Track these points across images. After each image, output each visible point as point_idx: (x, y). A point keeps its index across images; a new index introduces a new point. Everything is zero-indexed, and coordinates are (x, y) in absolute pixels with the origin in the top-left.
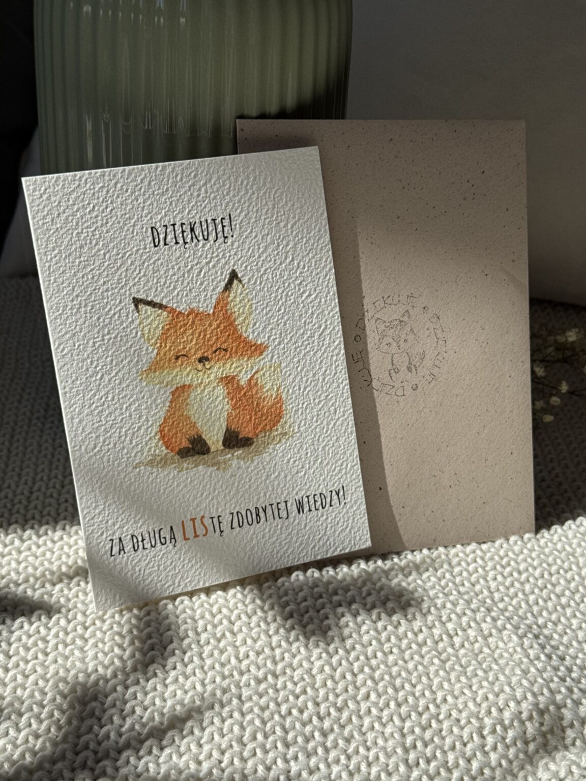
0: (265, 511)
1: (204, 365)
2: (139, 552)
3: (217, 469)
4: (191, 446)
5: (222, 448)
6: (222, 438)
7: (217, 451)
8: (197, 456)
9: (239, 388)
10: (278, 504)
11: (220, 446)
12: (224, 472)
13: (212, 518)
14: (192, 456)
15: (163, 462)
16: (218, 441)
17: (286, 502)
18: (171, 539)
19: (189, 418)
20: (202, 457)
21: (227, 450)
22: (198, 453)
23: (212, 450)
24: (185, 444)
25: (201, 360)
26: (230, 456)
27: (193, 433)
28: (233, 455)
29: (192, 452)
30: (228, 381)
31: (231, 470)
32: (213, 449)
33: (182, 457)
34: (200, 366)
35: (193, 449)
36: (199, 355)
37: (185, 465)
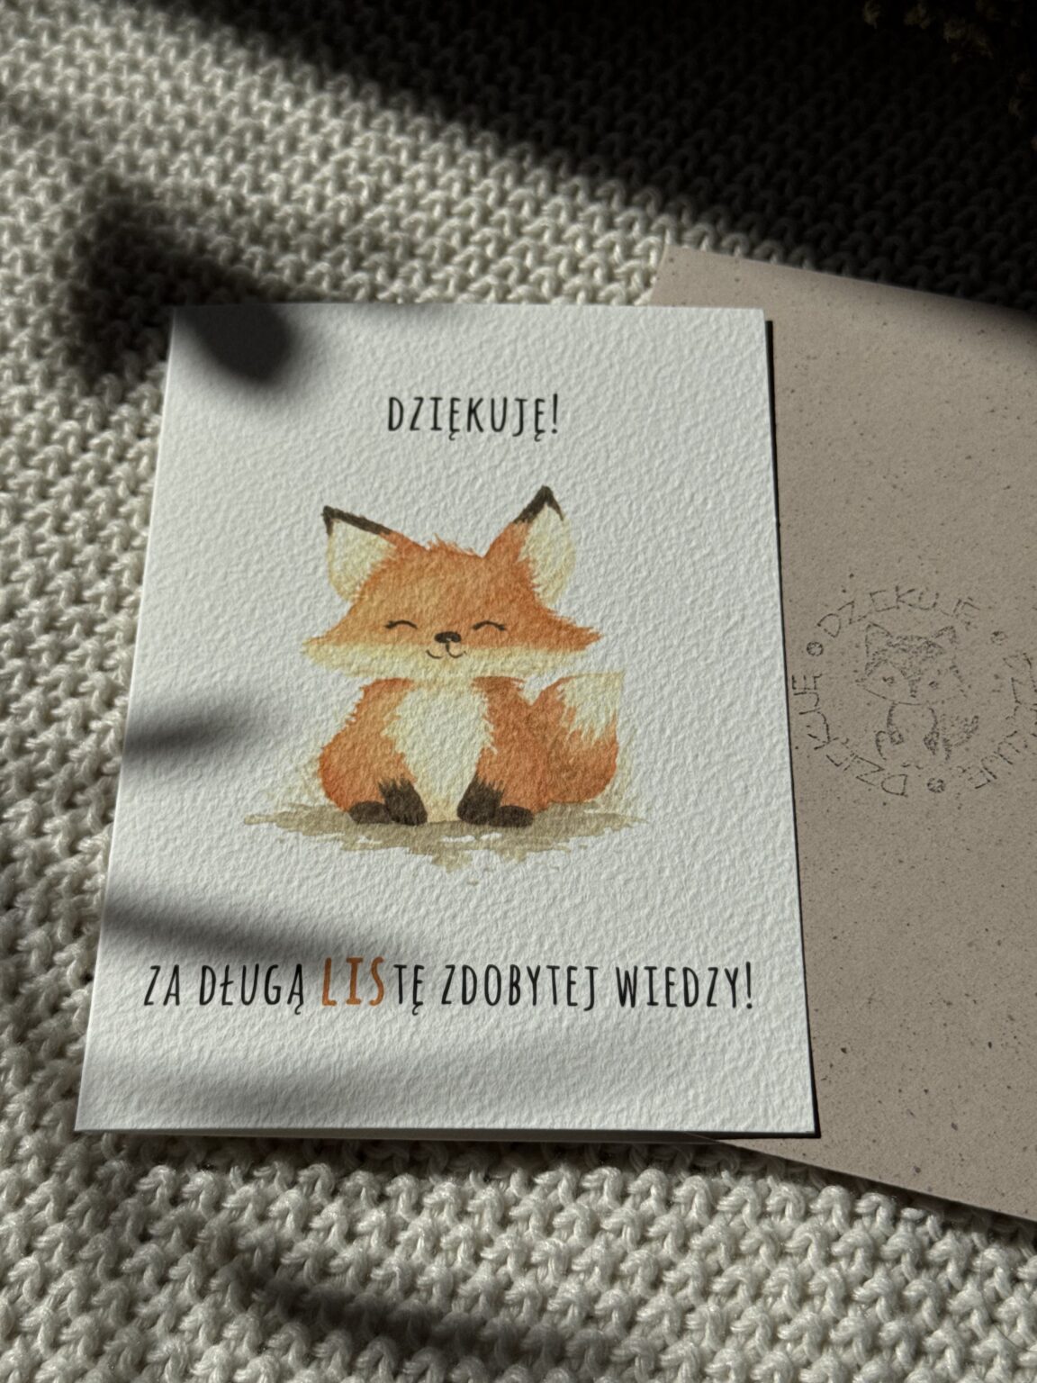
0: (534, 980)
1: (448, 648)
2: (209, 1008)
3: (435, 862)
4: (382, 801)
5: (455, 818)
6: (459, 798)
7: (442, 823)
8: (394, 824)
9: (519, 704)
10: (570, 969)
11: (451, 813)
12: (449, 872)
13: (400, 968)
14: (382, 822)
15: (313, 823)
16: (447, 802)
17: (592, 969)
18: (292, 993)
19: (392, 745)
20: (403, 828)
21: (466, 825)
22: (398, 820)
23: (430, 819)
24: (371, 794)
25: (440, 638)
26: (469, 838)
27: (392, 774)
28: (477, 837)
29: (382, 813)
30: (496, 686)
31: (466, 871)
32: (433, 816)
33: (358, 821)
34: (438, 648)
35: (387, 808)
36: (439, 627)
37: (363, 839)
